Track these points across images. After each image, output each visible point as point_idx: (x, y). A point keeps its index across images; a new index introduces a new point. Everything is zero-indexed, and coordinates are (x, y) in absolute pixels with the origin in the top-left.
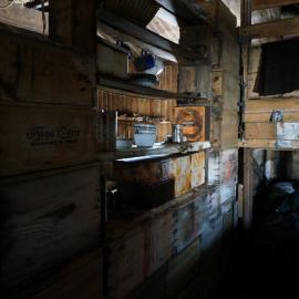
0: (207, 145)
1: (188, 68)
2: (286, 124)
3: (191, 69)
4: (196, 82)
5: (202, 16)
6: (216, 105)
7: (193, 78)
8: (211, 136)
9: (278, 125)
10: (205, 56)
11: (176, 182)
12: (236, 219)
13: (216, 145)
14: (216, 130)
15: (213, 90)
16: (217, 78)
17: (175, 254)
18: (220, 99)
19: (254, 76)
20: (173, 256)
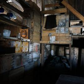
0: (29, 40)
1: (25, 19)
2: (52, 37)
3: (26, 20)
4: (27, 23)
5: (28, 5)
6: (32, 30)
7: (26, 22)
8: (30, 38)
9: (50, 37)
10: (29, 16)
11: (16, 48)
12: (39, 64)
13: (32, 41)
14: (32, 36)
15: (31, 25)
16: (32, 22)
17: (13, 69)
18: (33, 28)
19: (45, 24)
20: (12, 70)
